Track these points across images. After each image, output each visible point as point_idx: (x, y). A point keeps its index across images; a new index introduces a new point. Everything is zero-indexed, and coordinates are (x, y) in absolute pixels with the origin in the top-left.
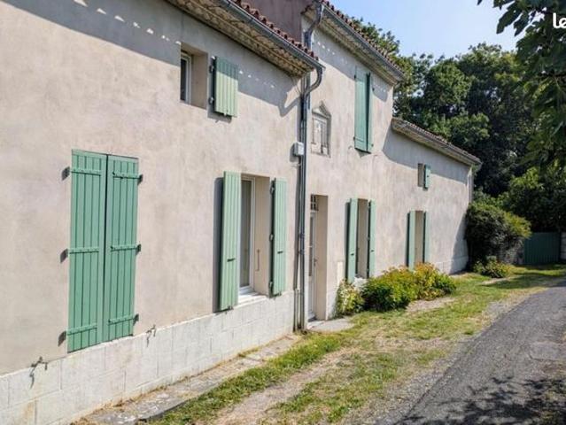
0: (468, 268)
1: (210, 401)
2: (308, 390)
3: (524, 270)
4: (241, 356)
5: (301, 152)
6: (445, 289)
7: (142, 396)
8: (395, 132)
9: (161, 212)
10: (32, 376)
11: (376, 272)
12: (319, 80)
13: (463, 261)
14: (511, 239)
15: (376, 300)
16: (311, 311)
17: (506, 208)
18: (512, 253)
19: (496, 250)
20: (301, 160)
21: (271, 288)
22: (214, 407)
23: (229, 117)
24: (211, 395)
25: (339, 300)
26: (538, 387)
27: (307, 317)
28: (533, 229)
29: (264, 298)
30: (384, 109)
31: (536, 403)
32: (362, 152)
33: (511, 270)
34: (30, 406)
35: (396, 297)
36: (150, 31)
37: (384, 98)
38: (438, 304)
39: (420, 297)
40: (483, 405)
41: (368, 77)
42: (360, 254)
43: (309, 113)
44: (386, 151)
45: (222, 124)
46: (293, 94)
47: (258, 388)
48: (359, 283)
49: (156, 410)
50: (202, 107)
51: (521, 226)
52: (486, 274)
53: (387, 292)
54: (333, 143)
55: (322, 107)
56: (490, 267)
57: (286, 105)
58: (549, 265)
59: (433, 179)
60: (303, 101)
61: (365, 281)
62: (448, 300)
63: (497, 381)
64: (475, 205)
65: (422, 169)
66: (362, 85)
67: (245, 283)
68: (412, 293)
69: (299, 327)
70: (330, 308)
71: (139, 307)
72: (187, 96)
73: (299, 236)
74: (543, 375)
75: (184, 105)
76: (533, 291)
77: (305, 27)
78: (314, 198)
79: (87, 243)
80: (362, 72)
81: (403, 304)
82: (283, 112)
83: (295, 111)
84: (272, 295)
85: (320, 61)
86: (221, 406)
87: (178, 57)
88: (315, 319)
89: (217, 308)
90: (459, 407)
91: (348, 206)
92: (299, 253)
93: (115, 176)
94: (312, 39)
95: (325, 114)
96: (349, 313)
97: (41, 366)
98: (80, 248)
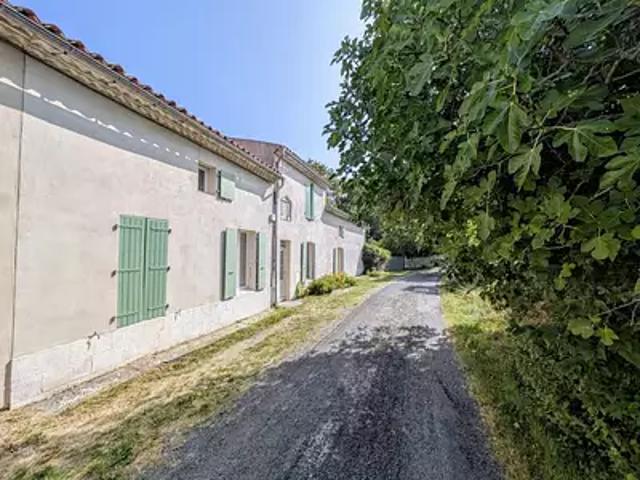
0: (364, 273)
1: (211, 348)
2: (266, 339)
3: (388, 273)
4: (238, 322)
5: (274, 219)
6: (351, 284)
7: (172, 348)
8: (328, 211)
9: (184, 249)
10: (89, 343)
11: (318, 276)
12: (283, 184)
13: (362, 270)
14: (383, 260)
15: (316, 290)
16: (281, 297)
17: (381, 246)
18: (383, 266)
19: (376, 265)
20: (275, 223)
21: (257, 287)
22: (213, 351)
23: (230, 201)
24: (212, 345)
25: (297, 291)
26: (378, 330)
27: (279, 300)
28: (393, 255)
29: (252, 292)
30: (320, 201)
31: (375, 340)
32: (309, 220)
33: (382, 273)
34: (86, 360)
35: (325, 288)
36: (178, 154)
37: (321, 195)
38: (347, 290)
39: (338, 287)
40: (349, 343)
41: (312, 186)
42: (309, 268)
43: (279, 201)
44: (322, 219)
45: (225, 203)
46: (270, 191)
47: (242, 339)
48: (308, 283)
49: (175, 356)
50: (213, 194)
51: (387, 254)
52: (372, 276)
53: (321, 286)
54: (293, 215)
55: (287, 198)
56: (373, 273)
57: (266, 195)
58: (399, 271)
59: (346, 233)
60: (275, 195)
61: (311, 281)
62: (352, 288)
63: (360, 329)
64: (367, 245)
65: (341, 228)
66: (309, 188)
67: (243, 284)
68: (334, 286)
69: (274, 305)
70: (292, 294)
71: (169, 300)
72: (206, 189)
73: (274, 261)
74: (383, 324)
75: (200, 193)
76: (390, 283)
77: (276, 159)
78: (282, 242)
79: (132, 266)
80: (309, 182)
81: (330, 291)
82: (264, 199)
83: (271, 199)
84: (257, 289)
85: (283, 175)
86: (217, 351)
87: (197, 168)
88: (284, 300)
89: (223, 298)
90: (337, 345)
91: (302, 246)
92: (274, 269)
93: (151, 229)
94: (280, 165)
95: (288, 201)
96: (303, 297)
97: (96, 337)
98: (126, 269)
